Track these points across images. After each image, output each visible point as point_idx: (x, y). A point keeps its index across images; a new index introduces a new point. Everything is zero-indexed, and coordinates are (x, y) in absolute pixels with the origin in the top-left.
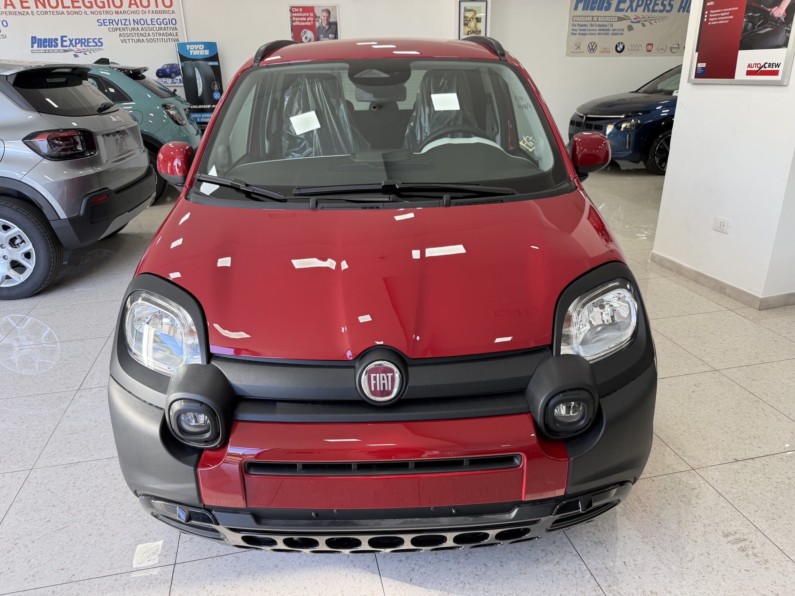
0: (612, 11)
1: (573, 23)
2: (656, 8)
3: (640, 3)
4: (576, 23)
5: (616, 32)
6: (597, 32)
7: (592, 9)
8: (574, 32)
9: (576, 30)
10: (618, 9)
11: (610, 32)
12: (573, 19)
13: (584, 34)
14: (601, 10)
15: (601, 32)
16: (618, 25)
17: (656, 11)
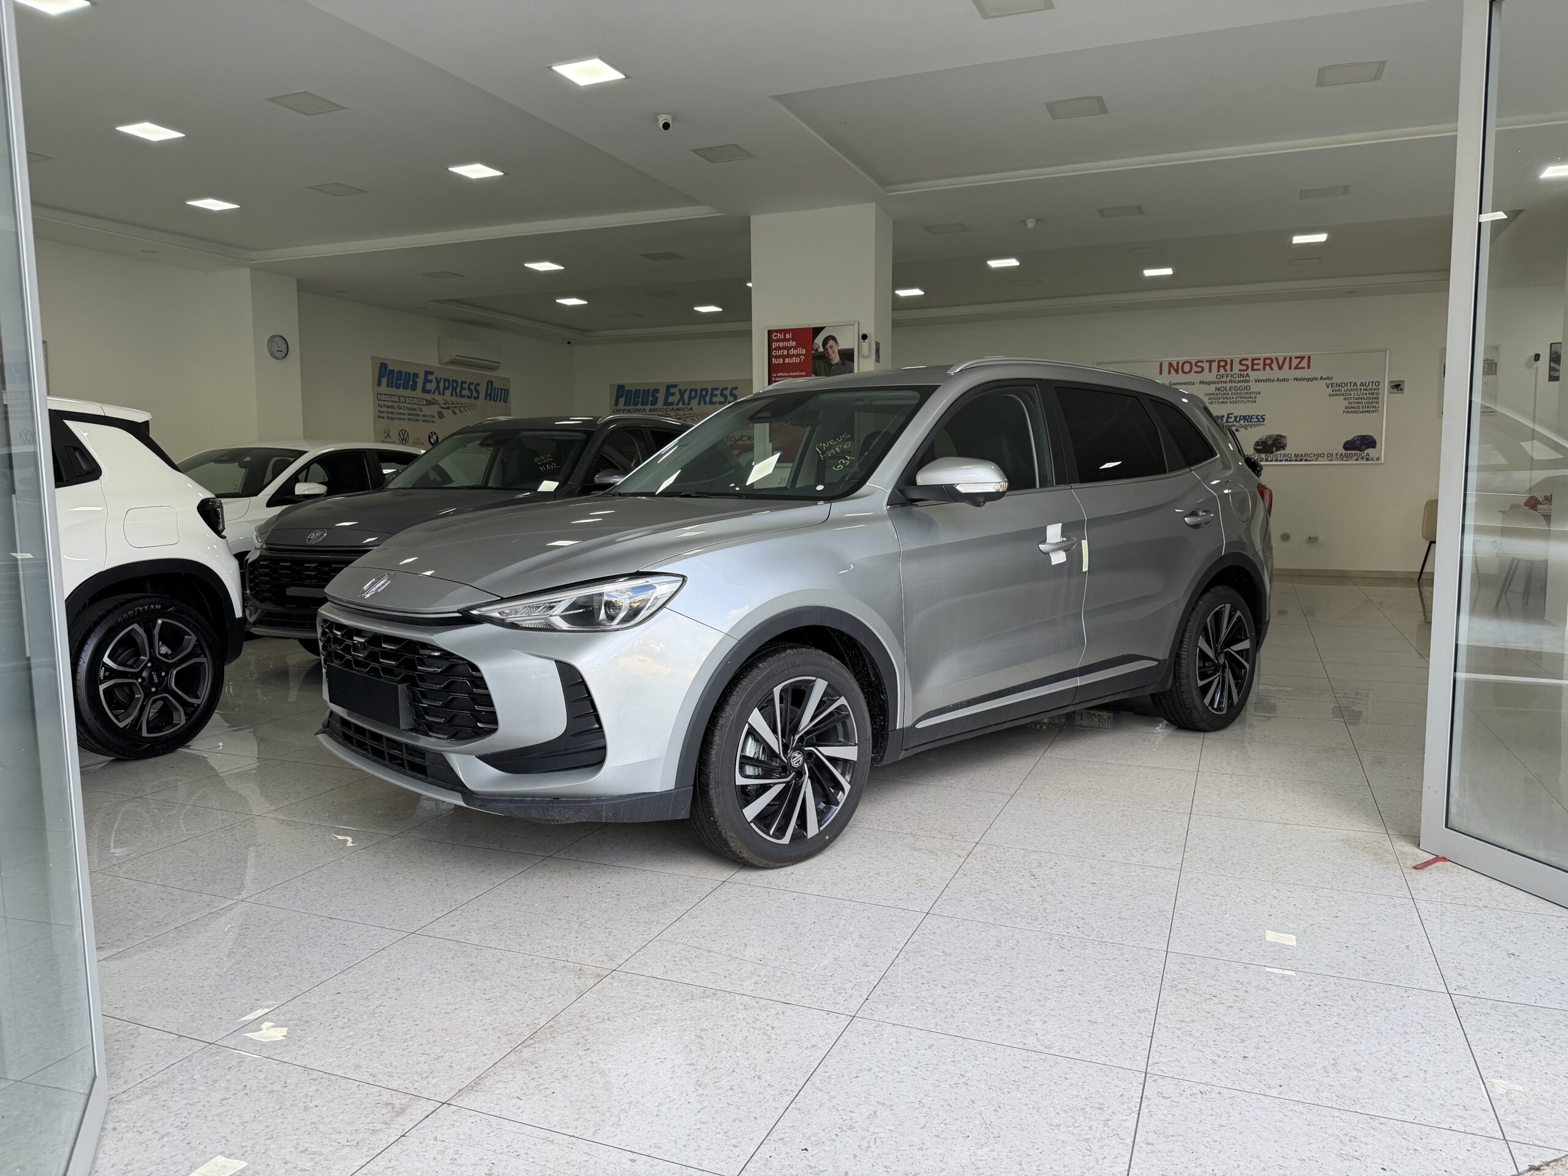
0: (418, 393)
1: (379, 402)
2: (464, 393)
3: (447, 385)
4: (382, 403)
5: (427, 418)
6: (406, 417)
7: (398, 387)
8: (381, 415)
9: (383, 412)
10: (424, 391)
11: (421, 418)
12: (378, 396)
13: (393, 419)
14: (408, 389)
15: (412, 417)
16: (428, 410)
17: (463, 396)
